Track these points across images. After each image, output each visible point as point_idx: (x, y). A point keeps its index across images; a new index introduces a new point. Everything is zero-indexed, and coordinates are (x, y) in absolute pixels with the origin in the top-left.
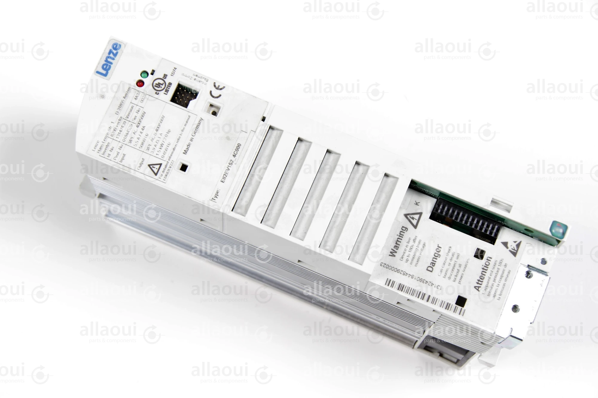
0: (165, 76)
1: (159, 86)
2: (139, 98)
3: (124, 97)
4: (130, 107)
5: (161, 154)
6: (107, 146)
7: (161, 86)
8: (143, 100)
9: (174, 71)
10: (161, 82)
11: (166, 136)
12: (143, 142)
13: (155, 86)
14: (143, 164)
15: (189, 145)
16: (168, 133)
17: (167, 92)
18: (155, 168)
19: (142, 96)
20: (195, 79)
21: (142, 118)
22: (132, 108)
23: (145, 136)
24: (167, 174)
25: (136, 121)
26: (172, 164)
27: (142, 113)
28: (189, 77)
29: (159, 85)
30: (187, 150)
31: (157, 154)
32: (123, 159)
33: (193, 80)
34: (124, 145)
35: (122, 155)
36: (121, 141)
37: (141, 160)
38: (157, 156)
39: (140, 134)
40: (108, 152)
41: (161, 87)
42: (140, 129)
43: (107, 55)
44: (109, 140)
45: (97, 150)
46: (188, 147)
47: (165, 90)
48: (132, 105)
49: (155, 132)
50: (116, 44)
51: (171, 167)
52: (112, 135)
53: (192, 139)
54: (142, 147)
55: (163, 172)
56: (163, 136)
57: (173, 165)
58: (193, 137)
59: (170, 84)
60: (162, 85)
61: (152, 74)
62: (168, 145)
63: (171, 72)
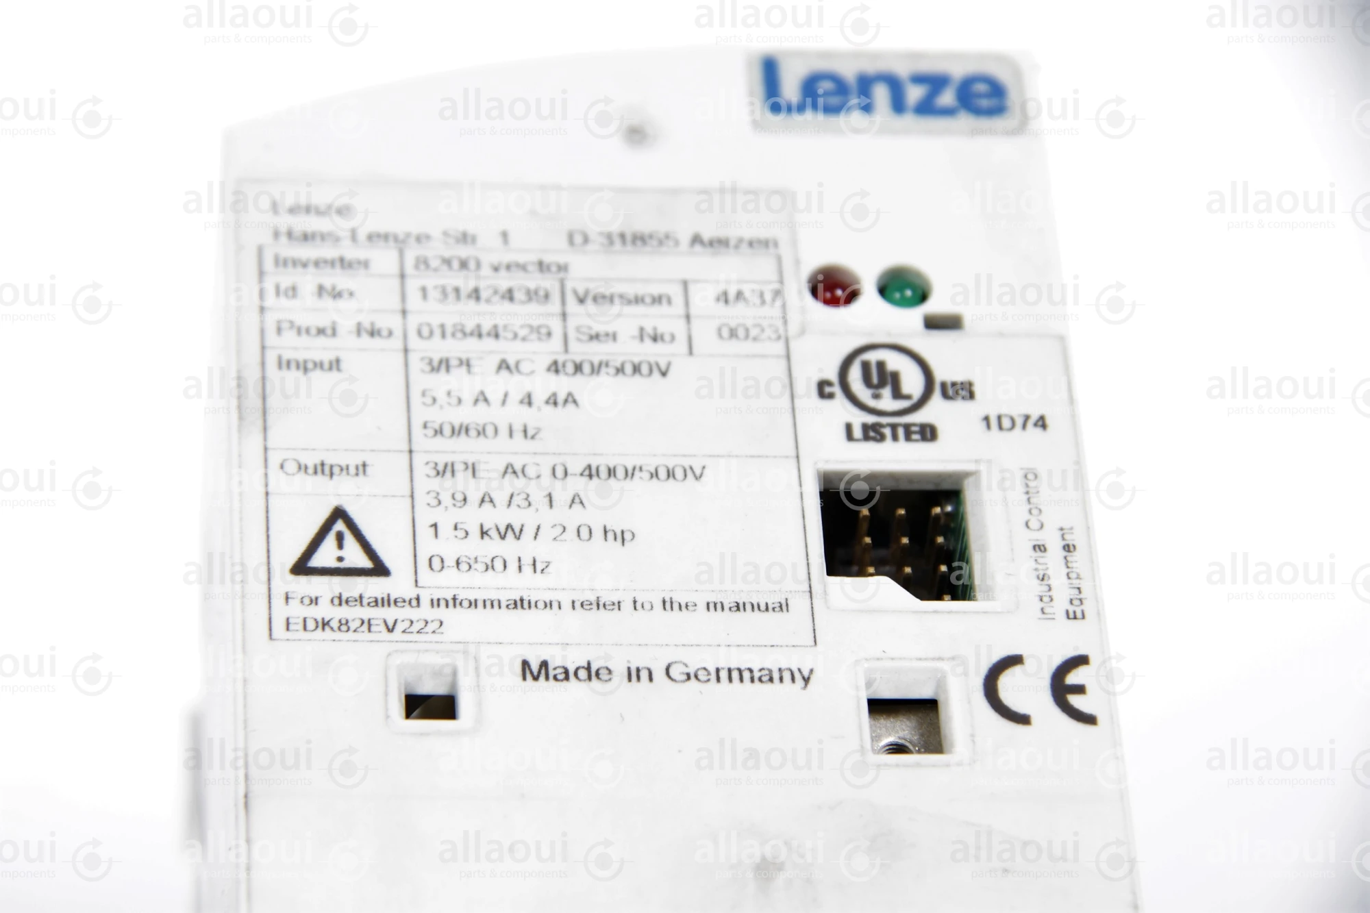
0: (962, 391)
1: (875, 380)
2: (738, 314)
3: (696, 240)
4: (656, 290)
5: (449, 547)
6: (343, 263)
7: (887, 392)
8: (741, 333)
9: (1019, 422)
10: (912, 383)
11: (584, 533)
12: (472, 427)
13: (866, 366)
14: (328, 478)
15: (591, 673)
16: (610, 536)
17: (866, 438)
18: (340, 546)
19: (765, 323)
20: (1040, 548)
21: (620, 370)
22: (657, 300)
23: (518, 428)
24: (335, 624)
25: (582, 351)
26: (416, 627)
27: (652, 360)
28: (1033, 509)
29: (884, 379)
30: (551, 673)
31: (435, 526)
32: (304, 367)
33: (1025, 540)
34: (397, 343)
35: (327, 357)
36: (413, 322)
37: (353, 460)
38: (424, 533)
39: (515, 396)
40: (308, 281)
41: (877, 397)
42: (544, 385)
43: (902, 70)
44: (384, 259)
45: (285, 221)
46: (583, 674)
47: (871, 419)
48: (676, 292)
49: (576, 466)
50: (997, 90)
51: (390, 630)
52: (422, 263)
53: (644, 674)
54: (439, 432)
55: (340, 600)
56: (576, 517)
57: (415, 637)
58: (659, 674)
59: (928, 433)
60: (897, 394)
61: (933, 323)
62: (527, 561)
63: (1003, 411)
